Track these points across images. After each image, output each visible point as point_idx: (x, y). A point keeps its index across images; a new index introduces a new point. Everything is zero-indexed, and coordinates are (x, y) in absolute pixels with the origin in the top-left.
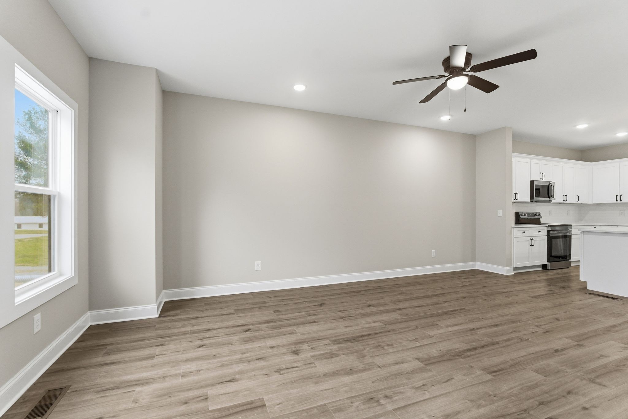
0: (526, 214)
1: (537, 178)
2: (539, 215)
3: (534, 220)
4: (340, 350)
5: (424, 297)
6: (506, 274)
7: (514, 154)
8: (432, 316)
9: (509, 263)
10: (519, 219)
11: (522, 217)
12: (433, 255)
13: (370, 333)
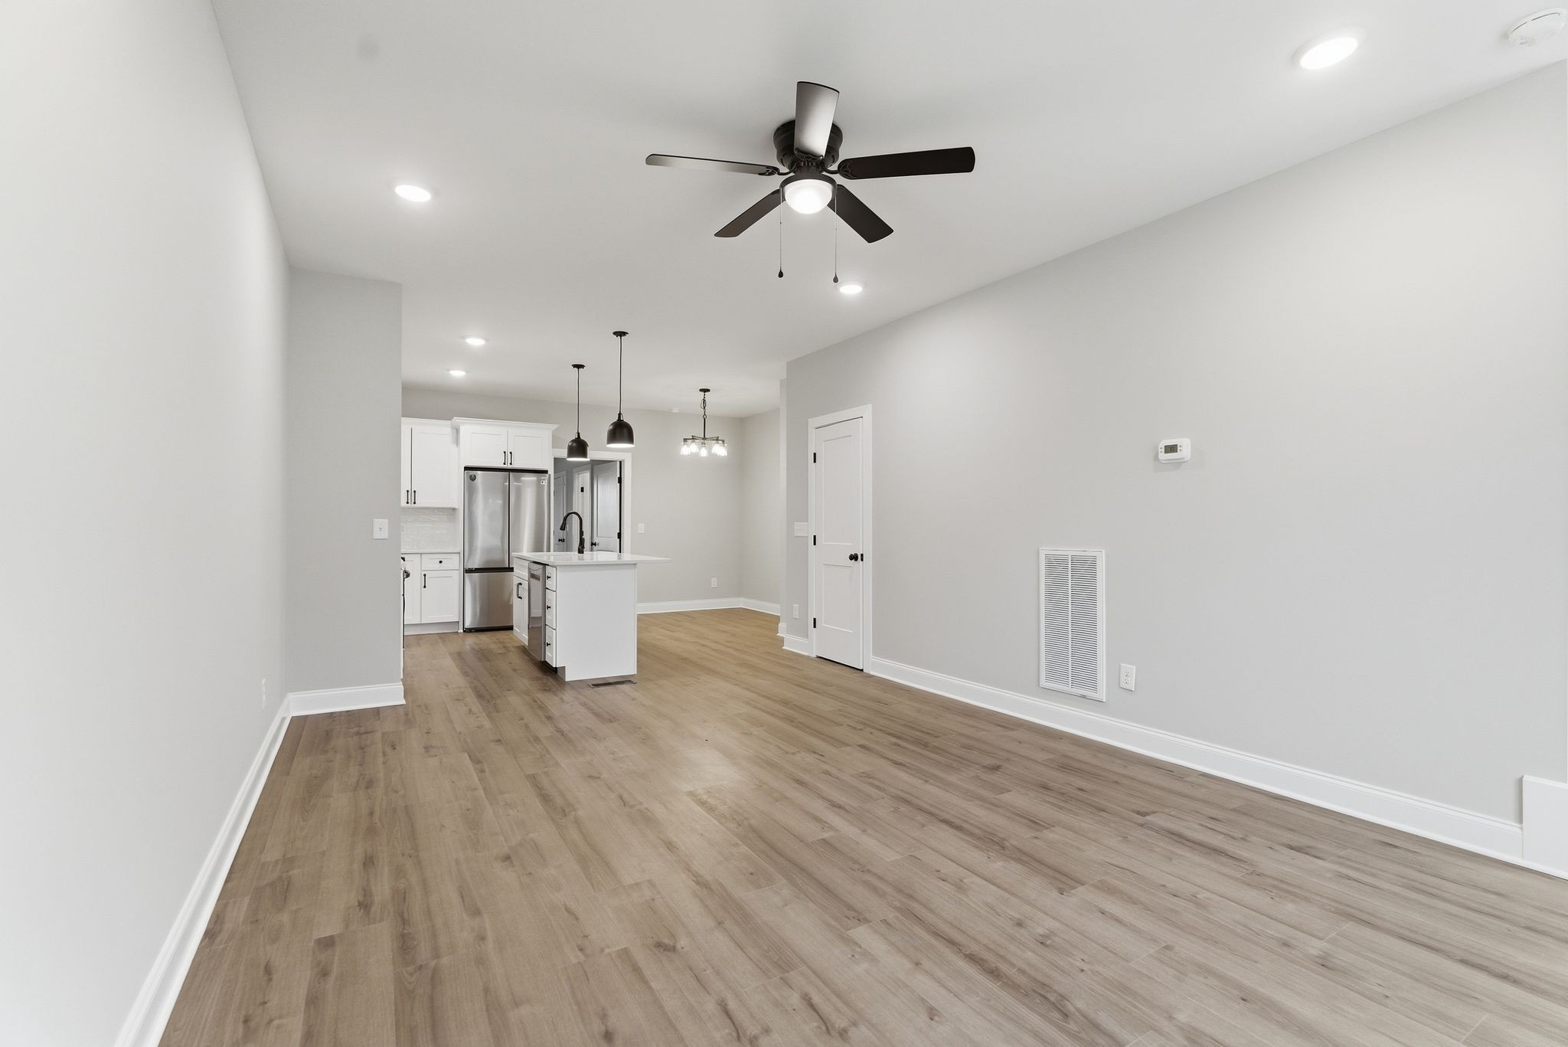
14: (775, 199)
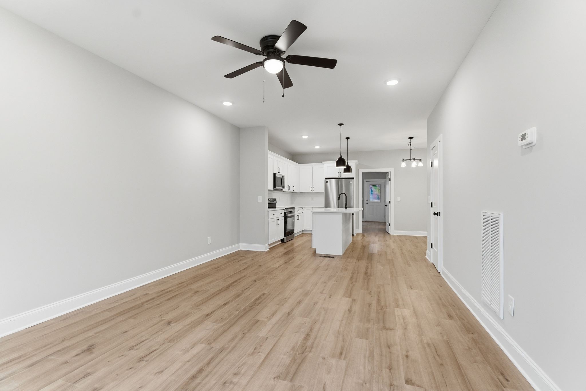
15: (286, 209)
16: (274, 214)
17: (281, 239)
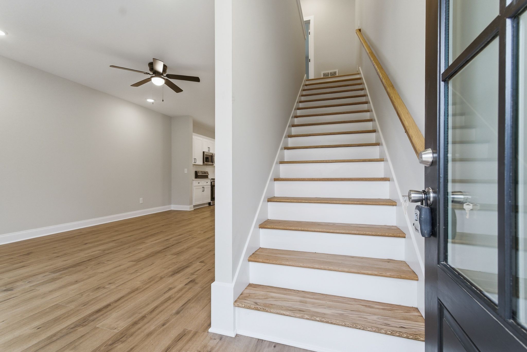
0: (201, 172)
1: (206, 150)
2: (208, 173)
3: (205, 176)
4: (61, 274)
5: (133, 231)
6: (189, 210)
7: (194, 134)
8: (141, 239)
9: (191, 203)
10: (197, 176)
11: (199, 174)
12: (141, 202)
13: (90, 258)
14: (149, 80)
15: (212, 179)
16: (199, 183)
17: (209, 203)
